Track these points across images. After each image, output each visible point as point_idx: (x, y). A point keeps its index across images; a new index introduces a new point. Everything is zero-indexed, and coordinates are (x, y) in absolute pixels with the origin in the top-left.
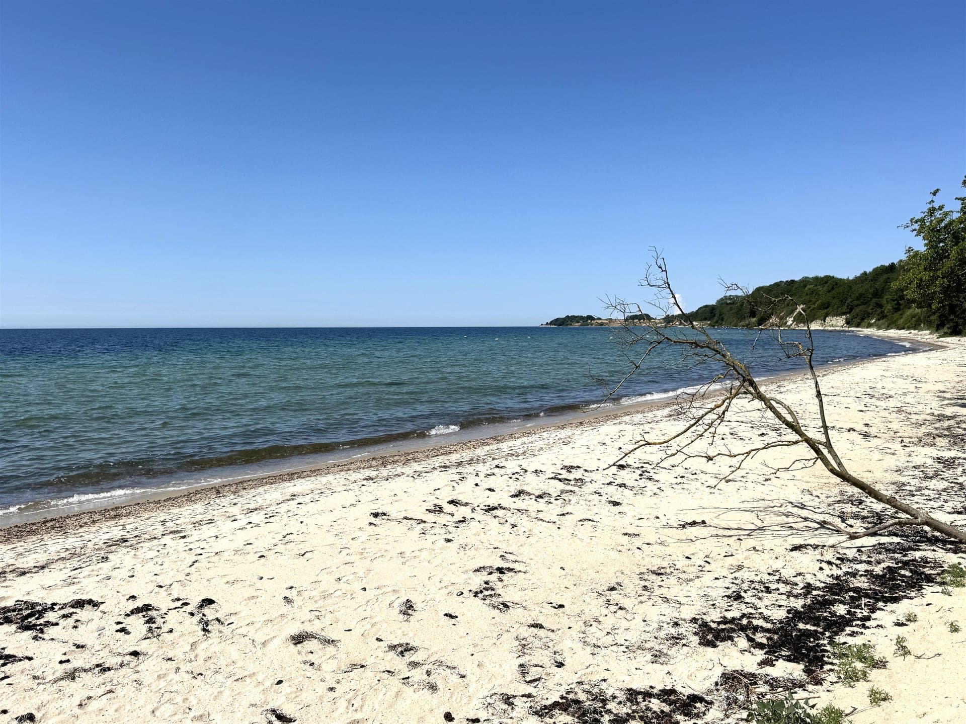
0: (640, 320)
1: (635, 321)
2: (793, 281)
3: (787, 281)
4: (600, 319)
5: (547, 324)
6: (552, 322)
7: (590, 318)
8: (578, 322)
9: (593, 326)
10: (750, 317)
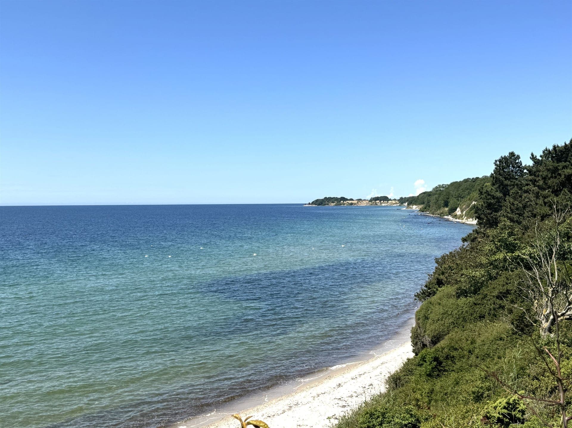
0: (380, 201)
1: (377, 201)
2: (477, 178)
3: (473, 179)
4: (352, 200)
5: (309, 204)
6: (313, 202)
7: (343, 199)
8: (333, 202)
9: (345, 205)
10: (444, 207)
